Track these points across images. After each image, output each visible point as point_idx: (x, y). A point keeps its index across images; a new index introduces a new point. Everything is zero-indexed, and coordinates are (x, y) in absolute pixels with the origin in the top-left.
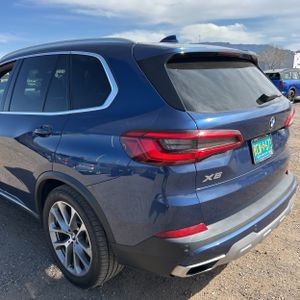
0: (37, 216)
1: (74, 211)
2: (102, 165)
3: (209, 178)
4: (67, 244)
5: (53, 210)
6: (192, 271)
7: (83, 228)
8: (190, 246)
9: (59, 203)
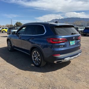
0: (30, 55)
1: (37, 52)
2: (42, 45)
3: (61, 46)
4: (35, 59)
5: (33, 53)
6: (57, 62)
7: (39, 55)
8: (57, 57)
9: (35, 51)
